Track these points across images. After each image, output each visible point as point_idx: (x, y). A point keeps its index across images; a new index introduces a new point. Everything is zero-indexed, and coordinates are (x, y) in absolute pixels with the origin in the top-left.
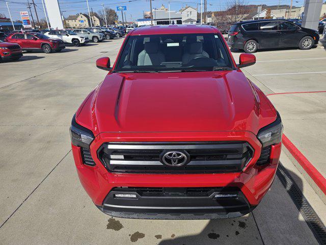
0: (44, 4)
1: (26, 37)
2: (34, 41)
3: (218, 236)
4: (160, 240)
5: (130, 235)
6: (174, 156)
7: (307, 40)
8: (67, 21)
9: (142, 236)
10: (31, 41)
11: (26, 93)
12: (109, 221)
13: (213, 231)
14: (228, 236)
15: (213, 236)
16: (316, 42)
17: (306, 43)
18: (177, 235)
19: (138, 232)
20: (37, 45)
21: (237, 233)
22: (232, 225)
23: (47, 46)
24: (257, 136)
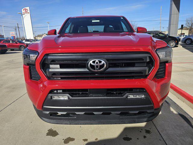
0: (24, 28)
1: (11, 42)
2: (16, 44)
3: (131, 139)
4: (86, 142)
5: (63, 139)
6: (97, 63)
7: (172, 43)
8: (36, 38)
9: (73, 140)
10: (14, 44)
11: (6, 67)
12: (48, 131)
13: (127, 136)
14: (138, 139)
15: (127, 139)
16: (177, 44)
17: (172, 44)
18: (100, 138)
19: (70, 138)
20: (17, 46)
21: (145, 137)
22: (141, 132)
23: (23, 47)
24: (156, 51)
